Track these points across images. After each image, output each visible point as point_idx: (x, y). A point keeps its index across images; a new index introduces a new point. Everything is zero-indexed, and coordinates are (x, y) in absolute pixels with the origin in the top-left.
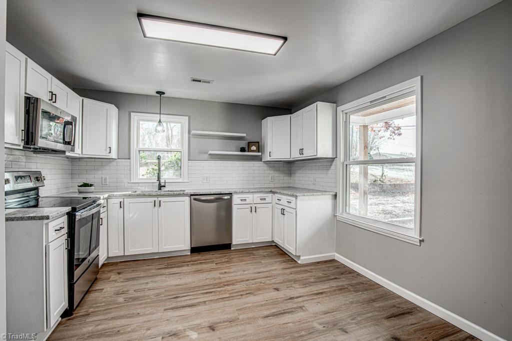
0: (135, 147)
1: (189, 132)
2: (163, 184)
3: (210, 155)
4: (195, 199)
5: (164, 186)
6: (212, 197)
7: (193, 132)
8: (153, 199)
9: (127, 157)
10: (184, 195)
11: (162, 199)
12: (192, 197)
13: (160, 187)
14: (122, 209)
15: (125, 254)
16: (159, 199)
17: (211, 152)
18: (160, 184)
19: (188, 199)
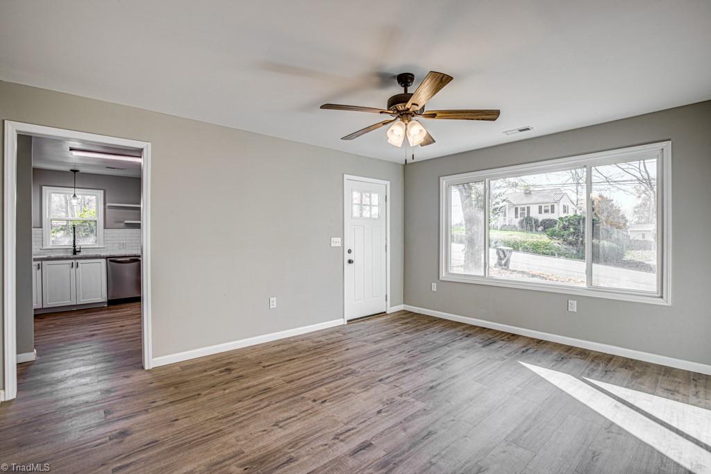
0: (47, 216)
1: (105, 204)
2: (77, 250)
3: (126, 224)
4: (111, 261)
5: (80, 252)
6: (128, 259)
7: (107, 205)
8: (70, 261)
9: (39, 226)
10: (100, 257)
11: (80, 261)
12: (108, 259)
13: (75, 252)
14: (40, 270)
15: (44, 307)
16: (77, 261)
17: (126, 222)
18: (75, 250)
19: (104, 261)
